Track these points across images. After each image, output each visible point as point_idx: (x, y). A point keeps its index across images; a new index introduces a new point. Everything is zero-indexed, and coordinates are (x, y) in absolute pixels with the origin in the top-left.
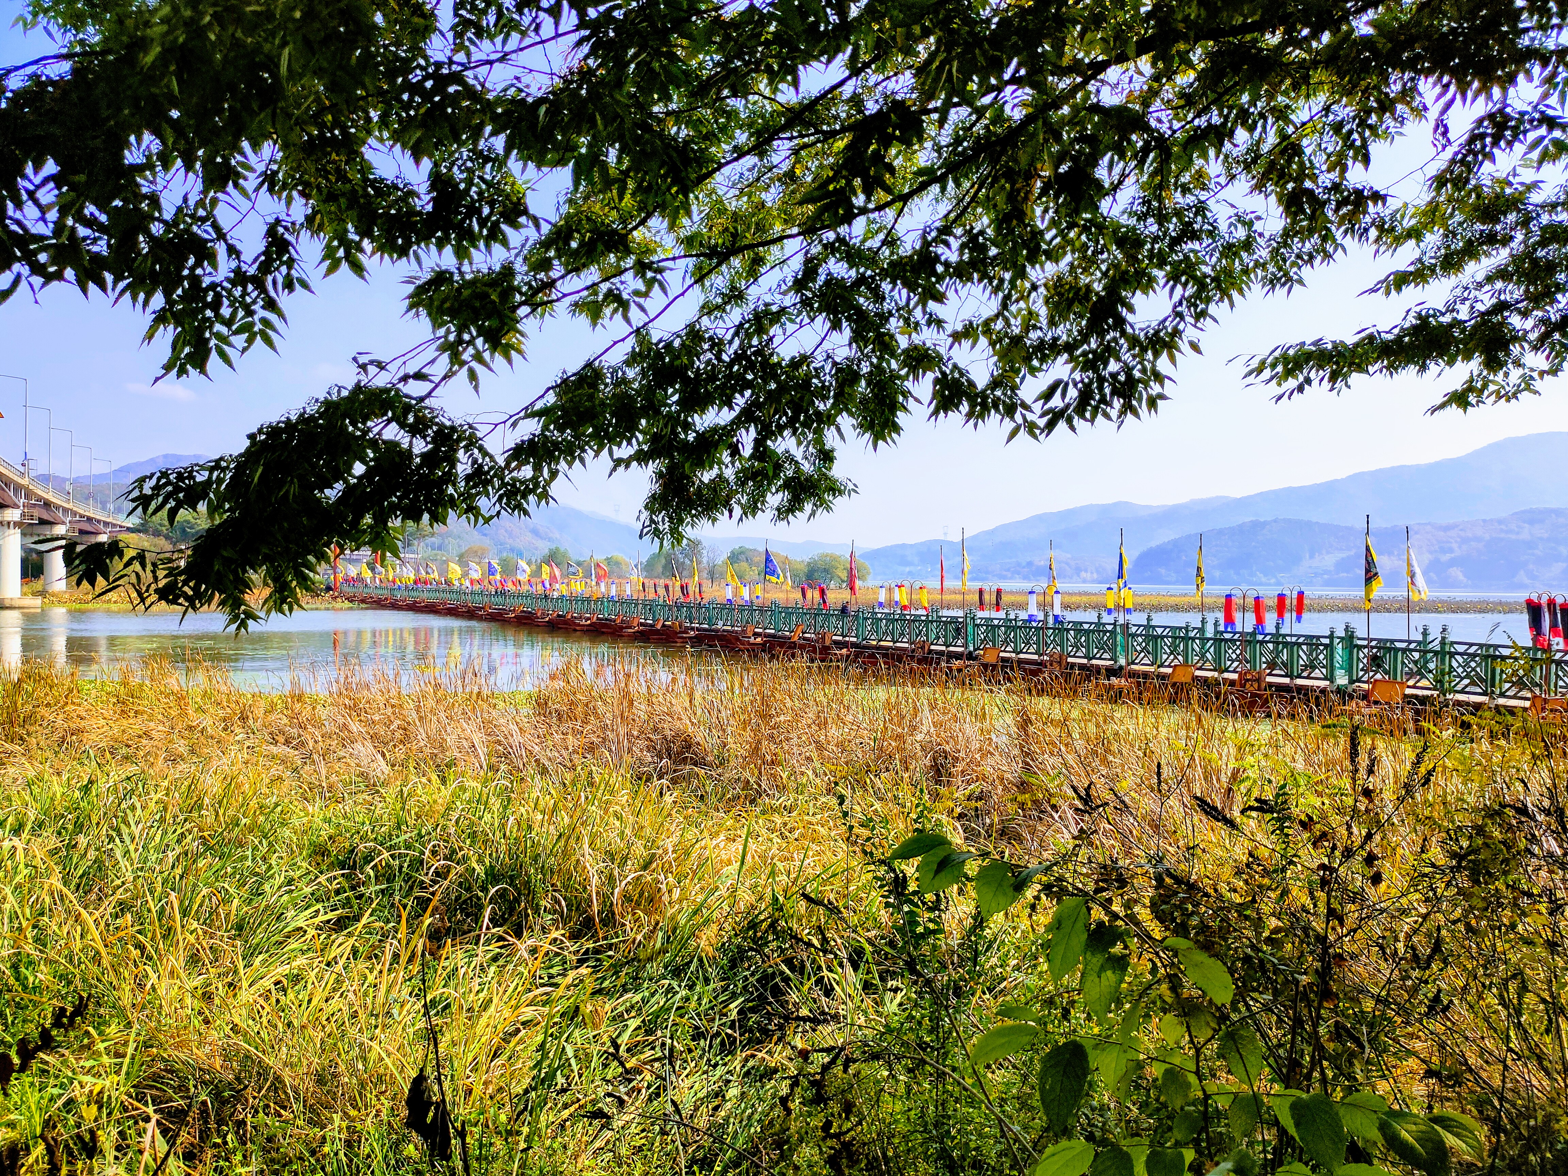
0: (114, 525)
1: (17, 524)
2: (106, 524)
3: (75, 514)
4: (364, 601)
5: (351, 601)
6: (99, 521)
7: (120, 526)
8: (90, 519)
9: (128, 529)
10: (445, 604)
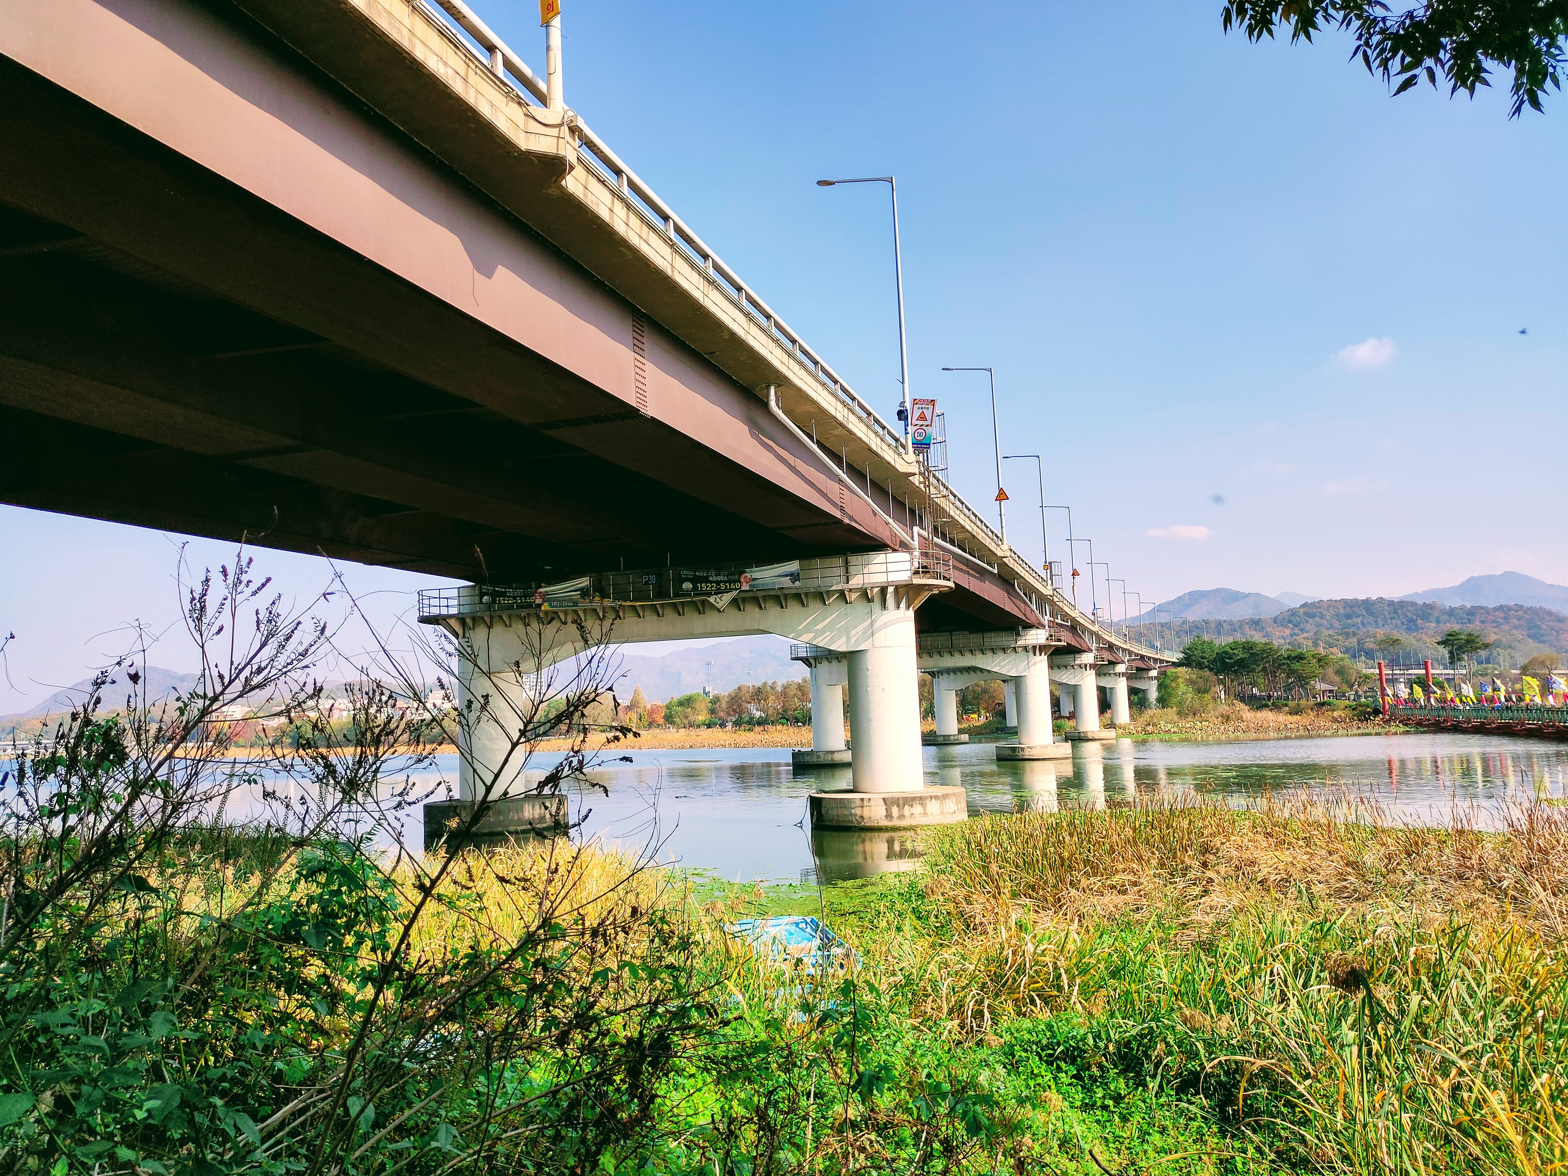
1: (1092, 666)
3: (1131, 653)
4: (1419, 724)
5: (1406, 725)
6: (1149, 658)
7: (1167, 662)
8: (1142, 657)
9: (1174, 664)
10: (1523, 724)
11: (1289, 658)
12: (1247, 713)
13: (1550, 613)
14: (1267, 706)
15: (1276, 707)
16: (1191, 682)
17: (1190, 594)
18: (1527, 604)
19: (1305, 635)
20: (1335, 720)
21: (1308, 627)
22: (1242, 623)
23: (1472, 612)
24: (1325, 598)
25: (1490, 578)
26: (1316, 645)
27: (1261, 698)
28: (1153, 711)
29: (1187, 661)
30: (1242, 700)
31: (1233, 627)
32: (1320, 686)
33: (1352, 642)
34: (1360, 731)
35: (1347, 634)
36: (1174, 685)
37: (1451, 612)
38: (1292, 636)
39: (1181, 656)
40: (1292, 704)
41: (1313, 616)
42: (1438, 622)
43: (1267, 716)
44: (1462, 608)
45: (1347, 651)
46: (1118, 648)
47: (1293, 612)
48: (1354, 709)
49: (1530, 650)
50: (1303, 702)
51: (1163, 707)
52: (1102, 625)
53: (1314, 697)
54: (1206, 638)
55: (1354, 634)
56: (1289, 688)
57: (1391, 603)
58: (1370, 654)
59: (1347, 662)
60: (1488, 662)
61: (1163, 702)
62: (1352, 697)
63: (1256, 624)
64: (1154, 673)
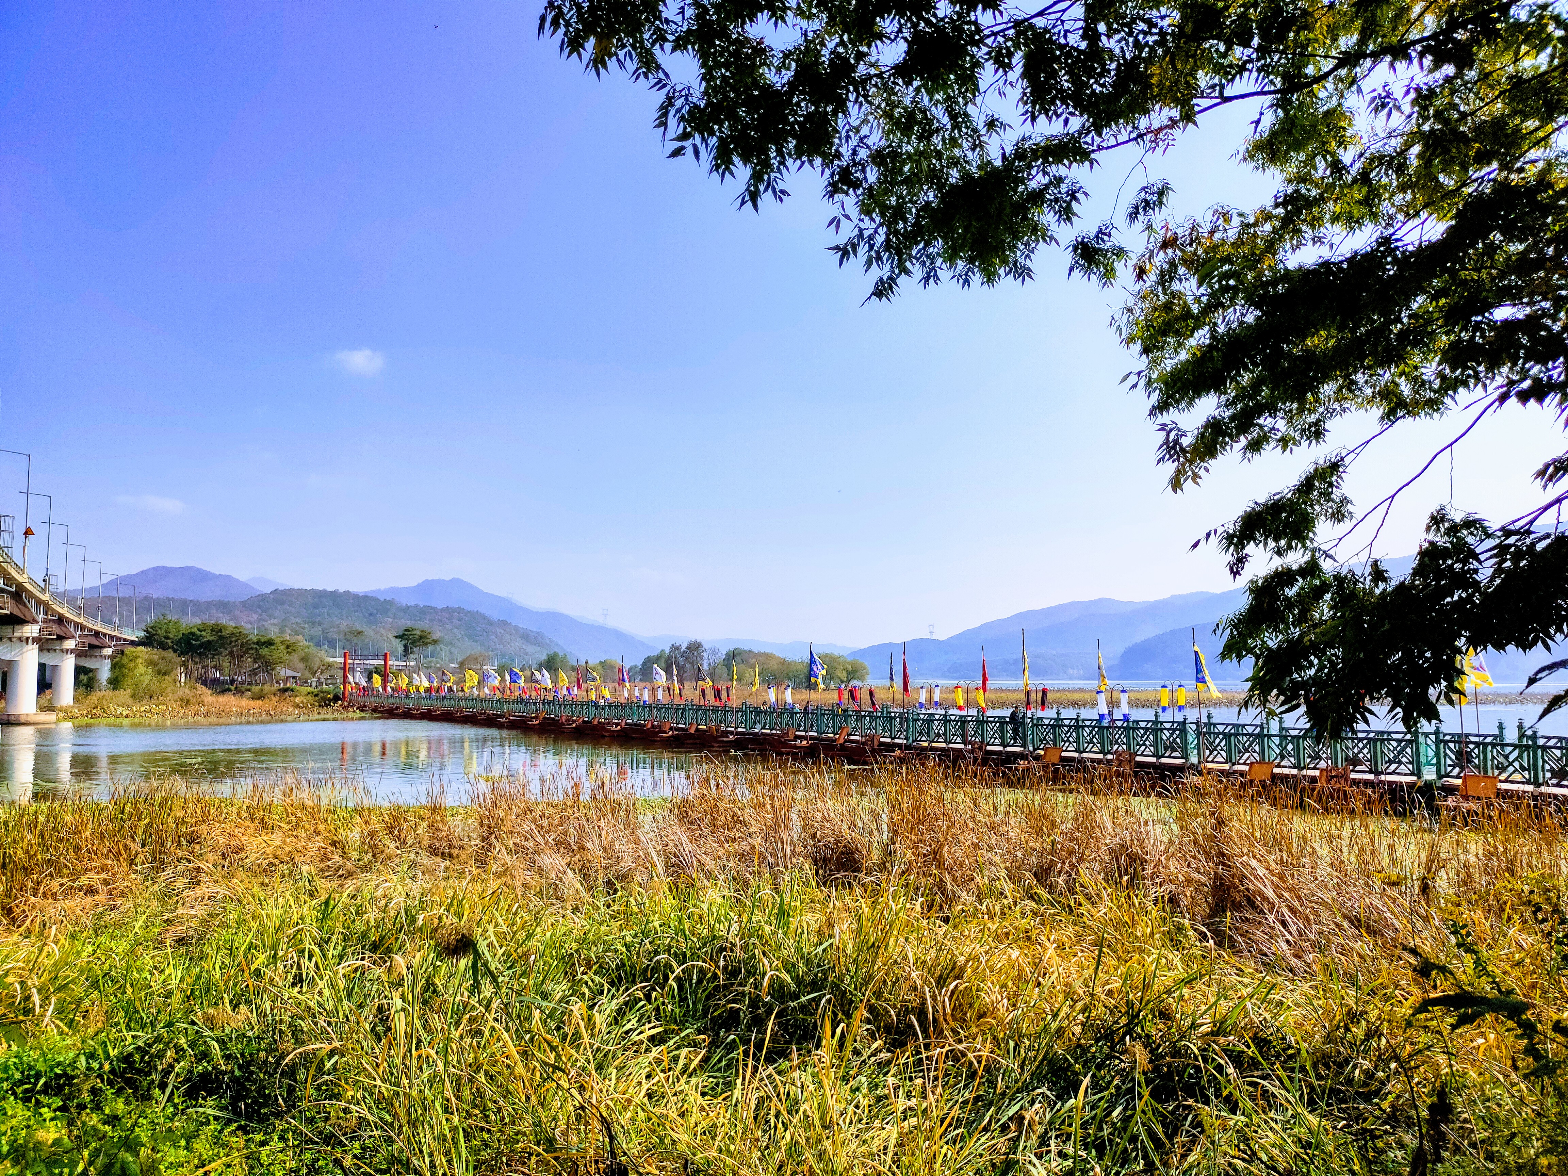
0: (119, 639)
1: (35, 640)
2: (112, 637)
3: (83, 627)
4: (375, 710)
5: (362, 711)
6: (105, 635)
7: (125, 640)
8: (97, 634)
9: (133, 643)
10: (462, 712)
11: (258, 643)
12: (208, 696)
13: (484, 617)
14: (229, 690)
15: (239, 692)
16: (150, 663)
17: (156, 569)
18: (468, 608)
19: (273, 621)
20: (297, 706)
21: (277, 613)
22: (209, 604)
23: (424, 611)
24: (296, 586)
25: (440, 582)
26: (282, 631)
27: (224, 682)
28: (102, 692)
29: (149, 641)
30: (204, 683)
31: (199, 607)
32: (284, 672)
33: (317, 631)
34: (320, 717)
35: (313, 623)
36: (132, 665)
37: (407, 609)
38: (259, 621)
39: (142, 634)
40: (255, 689)
41: (282, 603)
42: (395, 618)
43: (229, 700)
44: (417, 606)
45: (311, 639)
46: (70, 621)
47: (262, 597)
48: (316, 695)
49: (467, 648)
50: (267, 687)
51: (114, 689)
52: (53, 595)
53: (278, 682)
54: (170, 617)
55: (320, 624)
56: (254, 673)
57: (356, 597)
58: (332, 644)
59: (313, 650)
60: (432, 656)
61: (115, 683)
62: (314, 684)
63: (223, 606)
64: (108, 651)
